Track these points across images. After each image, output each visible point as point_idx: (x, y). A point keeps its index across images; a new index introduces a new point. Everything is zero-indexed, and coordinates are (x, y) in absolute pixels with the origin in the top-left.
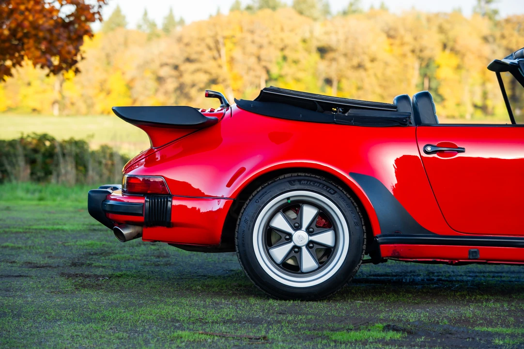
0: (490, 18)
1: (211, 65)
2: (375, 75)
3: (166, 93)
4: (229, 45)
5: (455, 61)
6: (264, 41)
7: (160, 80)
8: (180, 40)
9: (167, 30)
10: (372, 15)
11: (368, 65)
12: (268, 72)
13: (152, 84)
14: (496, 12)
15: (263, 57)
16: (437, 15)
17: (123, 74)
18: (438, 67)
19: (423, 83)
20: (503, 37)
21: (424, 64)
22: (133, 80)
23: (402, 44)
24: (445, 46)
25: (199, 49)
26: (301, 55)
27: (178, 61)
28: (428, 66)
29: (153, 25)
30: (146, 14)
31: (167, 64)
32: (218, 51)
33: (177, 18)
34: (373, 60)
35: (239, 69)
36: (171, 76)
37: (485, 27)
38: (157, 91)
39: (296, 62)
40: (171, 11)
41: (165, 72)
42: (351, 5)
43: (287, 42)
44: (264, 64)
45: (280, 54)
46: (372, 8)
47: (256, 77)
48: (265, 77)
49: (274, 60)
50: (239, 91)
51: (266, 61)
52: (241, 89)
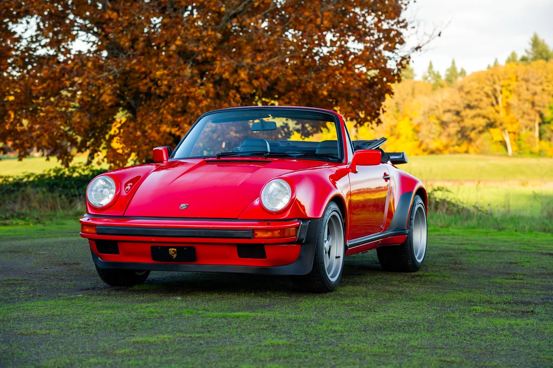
1: (489, 111)
3: (449, 135)
4: (506, 93)
6: (538, 89)
7: (444, 124)
8: (461, 89)
9: (449, 80)
12: (541, 116)
13: (437, 128)
15: (537, 103)
17: (411, 119)
22: (419, 125)
25: (478, 96)
27: (460, 108)
29: (438, 76)
30: (431, 66)
31: (449, 111)
32: (496, 98)
33: (459, 71)
35: (514, 114)
36: (454, 121)
38: (440, 134)
40: (453, 63)
41: (447, 117)
44: (537, 108)
47: (531, 120)
48: (538, 120)
49: (547, 105)
50: (514, 133)
51: (539, 106)
52: (517, 131)
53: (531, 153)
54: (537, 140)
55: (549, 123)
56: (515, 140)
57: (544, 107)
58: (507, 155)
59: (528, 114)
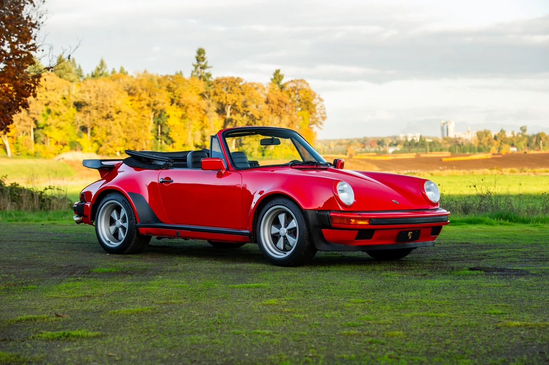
0: (205, 80)
2: (120, 124)
5: (180, 112)
10: (114, 78)
11: (115, 116)
12: (36, 122)
14: (209, 75)
16: (166, 77)
18: (168, 117)
19: (158, 130)
20: (215, 94)
21: (157, 115)
23: (140, 100)
24: (172, 101)
26: (62, 109)
28: (160, 116)
34: (118, 113)
37: (202, 87)
39: (57, 114)
42: (98, 69)
43: (50, 98)
44: (32, 116)
45: (45, 108)
46: (113, 72)
47: (27, 126)
48: (33, 126)
49: (41, 113)
50: (13, 137)
51: (34, 114)
52: (15, 136)
53: (28, 154)
54: (33, 143)
55: (42, 128)
56: (13, 144)
57: (38, 114)
58: (6, 157)
59: (24, 121)
